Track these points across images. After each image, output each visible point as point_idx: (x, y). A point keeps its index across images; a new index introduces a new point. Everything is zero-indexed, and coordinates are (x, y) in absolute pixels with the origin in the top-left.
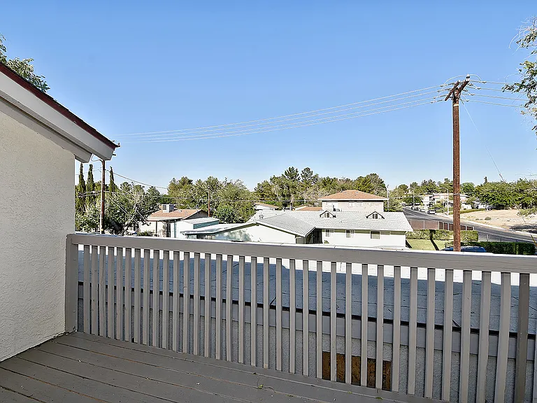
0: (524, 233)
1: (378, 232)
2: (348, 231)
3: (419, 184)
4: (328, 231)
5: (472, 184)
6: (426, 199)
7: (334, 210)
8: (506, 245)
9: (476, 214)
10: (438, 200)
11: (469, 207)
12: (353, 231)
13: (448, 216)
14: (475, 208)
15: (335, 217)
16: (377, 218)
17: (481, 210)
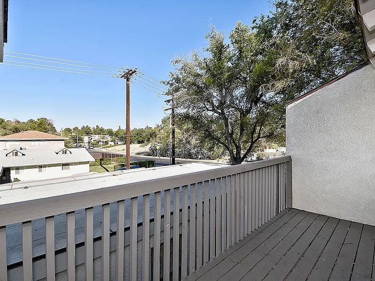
0: (142, 156)
1: (68, 164)
2: (41, 167)
3: (80, 128)
4: (18, 168)
5: (112, 130)
6: (86, 139)
7: (21, 149)
8: (143, 163)
9: (118, 148)
10: (94, 139)
11: (112, 143)
12: (45, 166)
13: (102, 149)
14: (116, 144)
15: (24, 155)
16: (66, 153)
17: (120, 145)
